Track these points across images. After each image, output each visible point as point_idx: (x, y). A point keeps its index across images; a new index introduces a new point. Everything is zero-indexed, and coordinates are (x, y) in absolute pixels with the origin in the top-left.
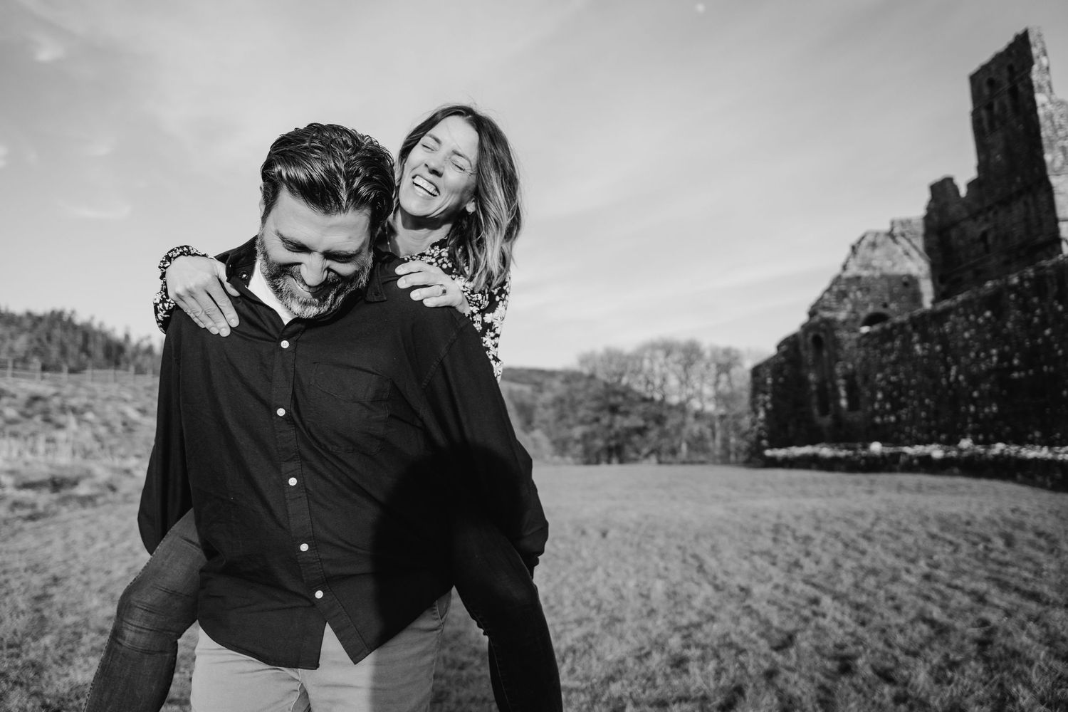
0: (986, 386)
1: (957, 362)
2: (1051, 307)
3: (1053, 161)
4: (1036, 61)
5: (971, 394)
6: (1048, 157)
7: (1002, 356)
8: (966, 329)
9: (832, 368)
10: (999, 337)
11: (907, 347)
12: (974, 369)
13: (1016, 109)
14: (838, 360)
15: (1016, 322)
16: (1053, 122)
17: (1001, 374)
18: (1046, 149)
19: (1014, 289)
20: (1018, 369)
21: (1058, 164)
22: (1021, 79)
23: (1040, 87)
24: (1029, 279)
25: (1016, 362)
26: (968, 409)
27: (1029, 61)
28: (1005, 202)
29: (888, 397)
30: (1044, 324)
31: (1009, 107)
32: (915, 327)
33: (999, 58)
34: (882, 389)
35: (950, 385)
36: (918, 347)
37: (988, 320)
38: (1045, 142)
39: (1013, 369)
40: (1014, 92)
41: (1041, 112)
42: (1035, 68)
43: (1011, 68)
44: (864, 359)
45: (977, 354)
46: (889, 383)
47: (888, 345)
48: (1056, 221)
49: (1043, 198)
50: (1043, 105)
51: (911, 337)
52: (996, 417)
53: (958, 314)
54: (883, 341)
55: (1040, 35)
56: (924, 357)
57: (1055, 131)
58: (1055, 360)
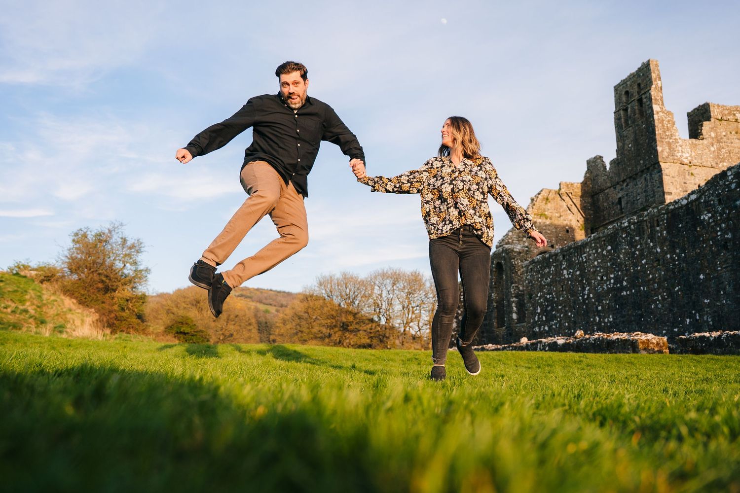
0: (606, 302)
1: (589, 284)
2: (646, 243)
3: (662, 151)
4: (654, 83)
5: (597, 308)
6: (659, 149)
7: (618, 280)
8: (595, 259)
9: (508, 288)
10: (617, 266)
11: (558, 273)
13: (642, 113)
14: (512, 283)
15: (626, 254)
16: (663, 126)
17: (616, 292)
18: (658, 143)
19: (624, 229)
20: (626, 289)
21: (665, 154)
22: (645, 93)
23: (656, 100)
24: (634, 223)
25: (625, 283)
26: (595, 320)
27: (649, 83)
28: (633, 178)
29: (544, 311)
30: (642, 256)
31: (637, 111)
32: (564, 256)
33: (632, 76)
34: (541, 305)
35: (584, 301)
36: (565, 272)
37: (609, 251)
38: (658, 137)
39: (623, 288)
40: (640, 101)
41: (656, 117)
42: (653, 86)
43: (639, 85)
44: (530, 281)
45: (602, 278)
46: (546, 300)
47: (547, 270)
48: (664, 193)
49: (656, 177)
50: (658, 113)
51: (561, 265)
53: (591, 247)
54: (543, 268)
55: (657, 65)
56: (569, 279)
57: (665, 132)
58: (647, 283)
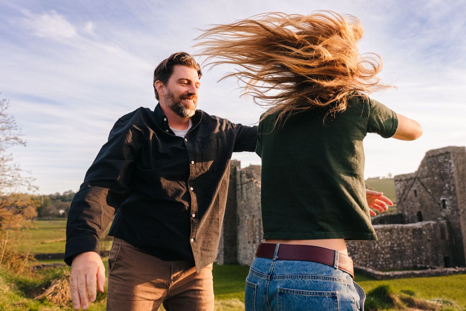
0: (387, 250)
1: (378, 243)
5: (382, 252)
7: (392, 244)
10: (391, 239)
12: (383, 246)
15: (396, 236)
17: (391, 248)
20: (396, 247)
25: (395, 245)
26: (380, 256)
30: (402, 238)
35: (375, 249)
39: (394, 247)
52: (389, 258)
58: (405, 246)
